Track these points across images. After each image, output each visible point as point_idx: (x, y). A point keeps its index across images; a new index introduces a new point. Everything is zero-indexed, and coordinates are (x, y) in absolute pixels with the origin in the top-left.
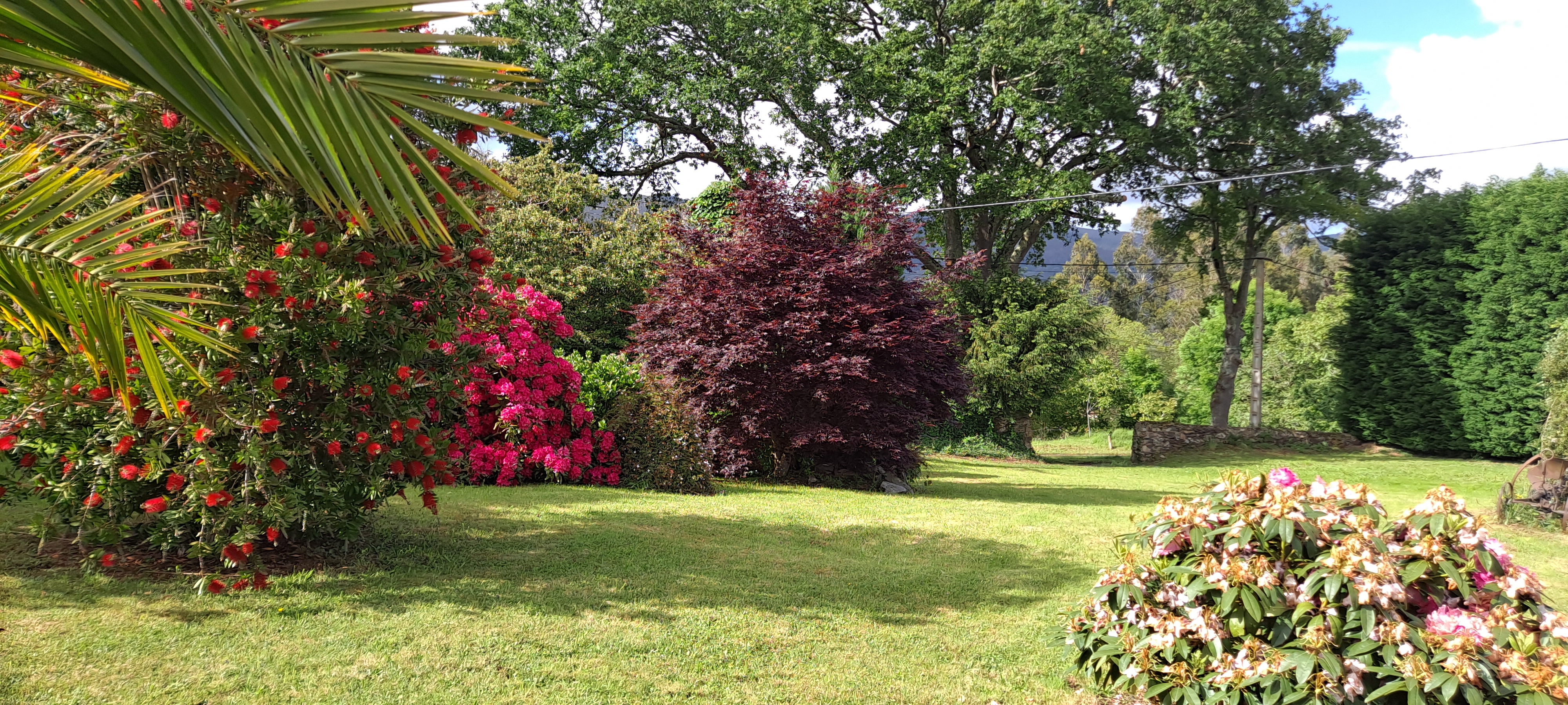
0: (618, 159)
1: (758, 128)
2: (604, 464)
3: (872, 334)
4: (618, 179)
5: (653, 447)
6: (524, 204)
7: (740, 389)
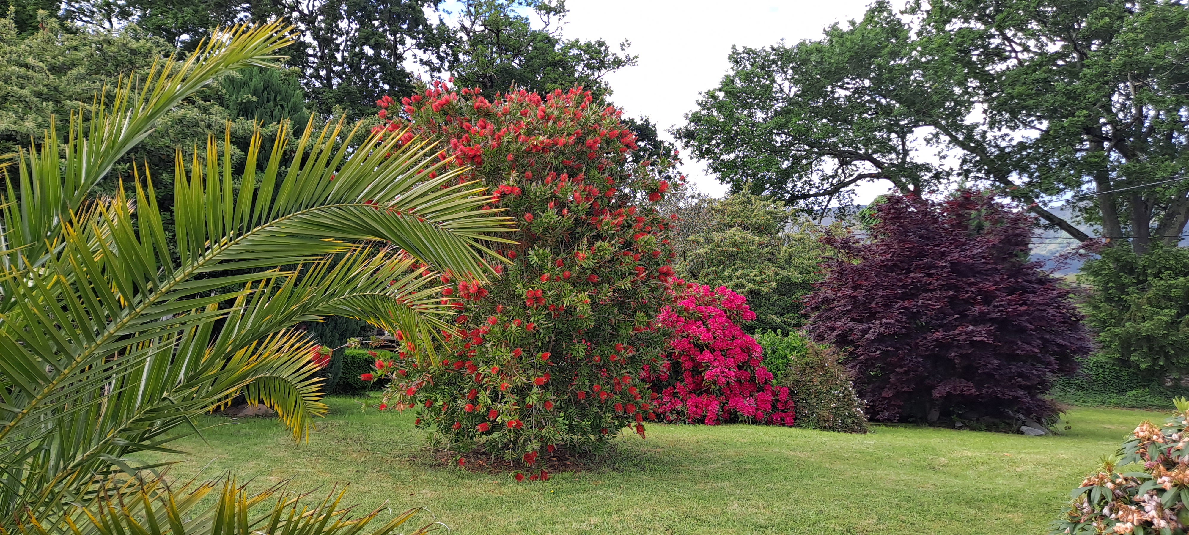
0: (810, 185)
1: (916, 150)
2: (782, 411)
3: (994, 306)
4: (811, 199)
5: (817, 398)
6: (732, 227)
7: (885, 353)
